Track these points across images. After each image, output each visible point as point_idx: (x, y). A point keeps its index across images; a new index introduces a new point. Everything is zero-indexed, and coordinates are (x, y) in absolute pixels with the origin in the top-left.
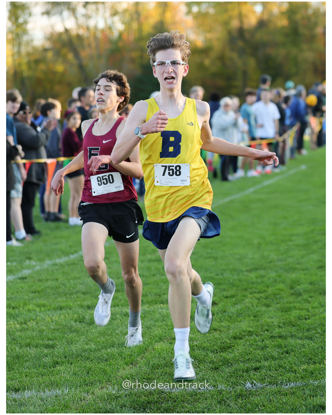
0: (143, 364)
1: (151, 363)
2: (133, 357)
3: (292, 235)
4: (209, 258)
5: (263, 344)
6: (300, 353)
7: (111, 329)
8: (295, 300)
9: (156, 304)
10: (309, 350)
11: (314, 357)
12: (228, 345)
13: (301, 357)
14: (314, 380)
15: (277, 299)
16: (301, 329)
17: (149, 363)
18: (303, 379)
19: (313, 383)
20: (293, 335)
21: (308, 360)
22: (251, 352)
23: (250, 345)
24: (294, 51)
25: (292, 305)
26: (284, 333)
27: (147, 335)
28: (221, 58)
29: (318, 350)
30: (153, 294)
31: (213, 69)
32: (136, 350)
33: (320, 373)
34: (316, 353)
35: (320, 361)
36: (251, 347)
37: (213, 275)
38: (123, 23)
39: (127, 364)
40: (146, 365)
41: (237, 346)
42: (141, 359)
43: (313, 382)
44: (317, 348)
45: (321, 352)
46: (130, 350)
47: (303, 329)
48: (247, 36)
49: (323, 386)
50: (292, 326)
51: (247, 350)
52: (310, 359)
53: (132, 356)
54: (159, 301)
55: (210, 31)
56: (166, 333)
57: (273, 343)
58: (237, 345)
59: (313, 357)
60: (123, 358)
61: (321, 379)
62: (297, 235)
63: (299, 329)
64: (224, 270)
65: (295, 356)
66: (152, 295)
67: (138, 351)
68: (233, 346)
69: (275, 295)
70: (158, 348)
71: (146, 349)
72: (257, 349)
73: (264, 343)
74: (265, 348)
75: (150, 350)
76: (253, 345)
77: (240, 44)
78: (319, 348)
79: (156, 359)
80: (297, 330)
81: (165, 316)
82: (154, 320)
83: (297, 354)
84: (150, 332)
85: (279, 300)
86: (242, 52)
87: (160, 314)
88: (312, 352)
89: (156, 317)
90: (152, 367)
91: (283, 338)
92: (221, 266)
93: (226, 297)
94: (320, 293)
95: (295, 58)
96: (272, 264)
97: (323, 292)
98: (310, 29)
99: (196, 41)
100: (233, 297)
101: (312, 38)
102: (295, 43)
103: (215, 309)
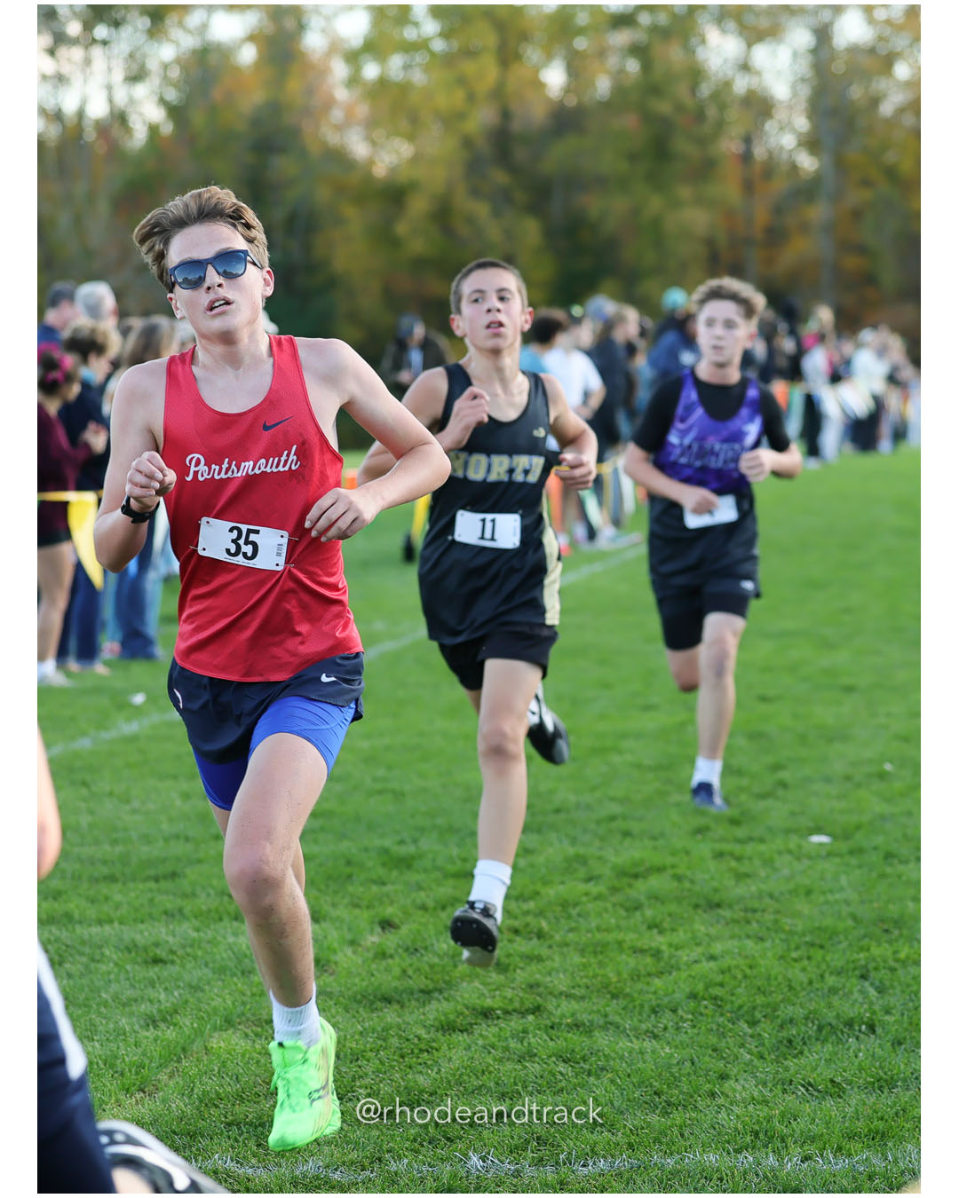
0: (173, 1092)
1: (196, 1091)
2: (145, 1072)
3: (623, 736)
4: (380, 792)
5: (524, 1047)
6: (629, 1076)
7: (86, 989)
8: (623, 923)
9: (221, 919)
10: (653, 1067)
11: (668, 1086)
12: (423, 1046)
13: (631, 1086)
14: (666, 1152)
15: (569, 917)
16: (635, 1007)
17: (192, 1090)
18: (633, 1150)
19: (660, 1163)
20: (611, 1024)
21: (650, 1095)
22: (487, 1067)
23: (484, 1048)
24: (655, 203)
25: (610, 937)
26: (584, 1016)
27: (188, 1009)
28: (443, 214)
30: (212, 892)
31: (418, 246)
32: (155, 1050)
33: (682, 1135)
34: (675, 1077)
35: (684, 1100)
36: (490, 1053)
37: (387, 843)
38: (162, 101)
39: (127, 1090)
40: (183, 1094)
41: (450, 1049)
42: (170, 1077)
43: (663, 1161)
44: (678, 1063)
45: (689, 1074)
46: (139, 1051)
47: (642, 1006)
48: (521, 154)
49: (689, 1173)
50: (608, 996)
51: (477, 1063)
52: (655, 1093)
53: (144, 1068)
54: (229, 914)
55: (411, 138)
56: (244, 1003)
57: (551, 1044)
58: (448, 1045)
59: (665, 1087)
60: (116, 1072)
61: (686, 1152)
62: (638, 736)
63: (631, 1006)
64: (422, 830)
65: (612, 1081)
66: (209, 895)
67: (163, 1053)
68: (437, 1050)
69: (565, 904)
70: (220, 1047)
71: (184, 1049)
72: (504, 1060)
73: (526, 1044)
74: (527, 1058)
75: (197, 1053)
76: (493, 1048)
77: (500, 177)
78: (683, 1063)
79: (211, 1078)
80: (624, 1009)
81: (246, 956)
82: (211, 965)
83: (620, 1078)
84: (199, 1000)
85: (577, 922)
86: (501, 200)
87: (231, 948)
88: (664, 1074)
89: (218, 957)
90: (201, 1101)
91: (581, 1029)
92: (412, 816)
93: (424, 908)
94: (696, 906)
95: (656, 223)
96: (562, 816)
97: (702, 902)
98: (703, 142)
99: (371, 162)
100: (444, 908)
101: (706, 169)
102: (656, 180)
103: (391, 941)
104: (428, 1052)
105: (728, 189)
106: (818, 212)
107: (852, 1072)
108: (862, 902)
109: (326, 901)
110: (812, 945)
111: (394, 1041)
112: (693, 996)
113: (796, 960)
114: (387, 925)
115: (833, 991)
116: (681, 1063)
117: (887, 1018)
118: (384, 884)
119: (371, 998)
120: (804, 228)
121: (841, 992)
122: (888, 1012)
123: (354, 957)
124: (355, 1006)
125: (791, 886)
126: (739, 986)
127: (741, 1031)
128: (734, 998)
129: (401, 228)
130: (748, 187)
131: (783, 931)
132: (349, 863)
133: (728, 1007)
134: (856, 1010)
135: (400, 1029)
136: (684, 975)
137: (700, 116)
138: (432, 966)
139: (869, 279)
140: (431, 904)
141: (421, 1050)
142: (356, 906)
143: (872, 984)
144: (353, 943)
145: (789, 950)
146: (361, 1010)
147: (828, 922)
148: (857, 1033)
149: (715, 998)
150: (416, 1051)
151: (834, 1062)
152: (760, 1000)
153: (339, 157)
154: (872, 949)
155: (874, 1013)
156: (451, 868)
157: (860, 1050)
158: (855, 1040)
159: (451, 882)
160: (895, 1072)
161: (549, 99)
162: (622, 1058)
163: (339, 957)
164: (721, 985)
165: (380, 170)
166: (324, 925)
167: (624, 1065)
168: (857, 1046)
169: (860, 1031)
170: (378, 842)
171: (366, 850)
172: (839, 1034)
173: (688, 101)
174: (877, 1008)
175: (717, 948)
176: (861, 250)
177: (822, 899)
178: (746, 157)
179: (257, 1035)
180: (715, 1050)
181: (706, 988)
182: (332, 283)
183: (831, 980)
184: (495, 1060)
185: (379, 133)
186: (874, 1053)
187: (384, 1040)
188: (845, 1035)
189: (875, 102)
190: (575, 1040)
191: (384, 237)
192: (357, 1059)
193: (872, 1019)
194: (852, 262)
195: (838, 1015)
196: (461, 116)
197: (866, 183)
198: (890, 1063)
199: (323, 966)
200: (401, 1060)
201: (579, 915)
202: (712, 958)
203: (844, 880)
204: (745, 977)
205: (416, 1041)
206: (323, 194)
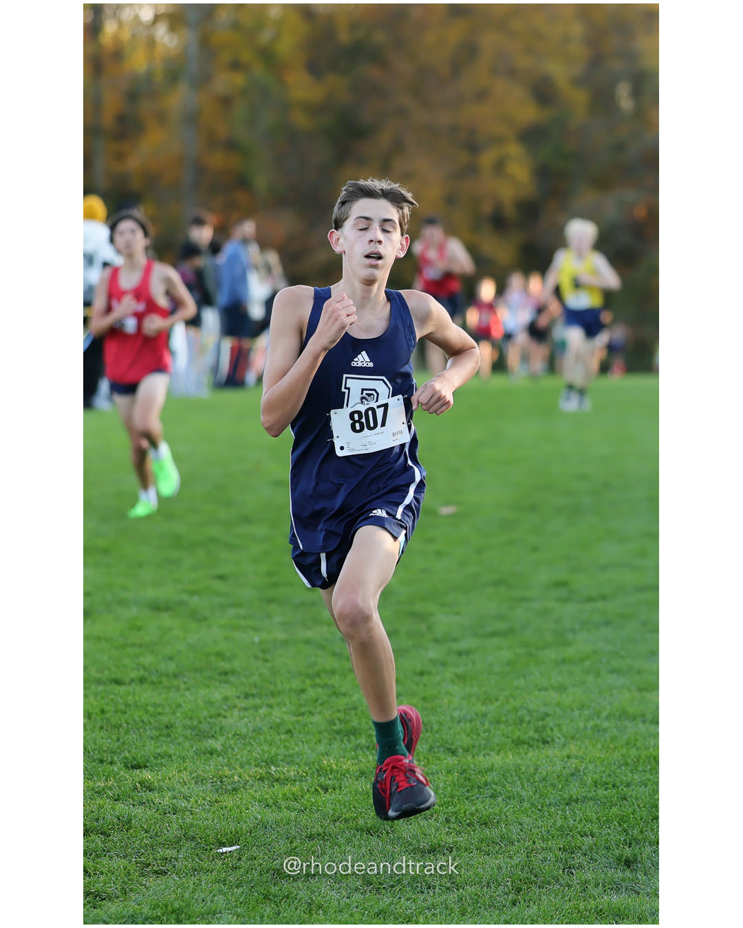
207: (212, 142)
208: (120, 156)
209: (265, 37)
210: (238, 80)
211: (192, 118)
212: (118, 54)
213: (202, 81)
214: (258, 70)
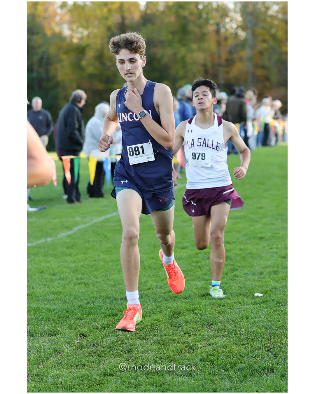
4: (79, 284)
5: (137, 382)
8: (175, 332)
10: (187, 388)
20: (171, 372)
23: (121, 382)
24: (183, 51)
28: (100, 57)
29: (198, 389)
31: (90, 70)
36: (124, 384)
37: (82, 303)
41: (108, 383)
44: (197, 386)
45: (201, 390)
50: (169, 361)
51: (119, 388)
55: (87, 28)
57: (148, 380)
58: (107, 382)
64: (96, 298)
68: (103, 384)
73: (137, 381)
74: (138, 386)
76: (125, 383)
78: (199, 386)
85: (157, 332)
91: (159, 374)
92: (92, 293)
93: (97, 328)
94: (203, 325)
95: (183, 58)
96: (151, 291)
97: (206, 323)
98: (200, 27)
99: (72, 37)
100: (105, 328)
101: (202, 37)
102: (183, 42)
103: (84, 342)
104: (100, 385)
105: (211, 45)
106: (246, 53)
107: (265, 388)
108: (268, 321)
109: (59, 327)
110: (249, 339)
111: (86, 381)
112: (202, 360)
113: (242, 345)
114: (83, 336)
115: (257, 356)
116: (198, 386)
117: (278, 366)
118: (81, 319)
119: (77, 364)
120: (241, 59)
121: (260, 357)
122: (278, 364)
123: (70, 349)
124: (70, 368)
125: (240, 315)
126: (221, 356)
127: (222, 373)
128: (218, 360)
129: (84, 63)
130: (219, 44)
131: (237, 334)
132: (67, 312)
133: (216, 364)
134: (266, 364)
135: (89, 376)
136: (199, 352)
137: (200, 16)
138: (100, 351)
139: (267, 79)
140: (100, 327)
141: (96, 384)
142: (71, 329)
143: (272, 353)
144: (69, 343)
145: (240, 341)
146: (73, 369)
147: (255, 329)
148: (267, 372)
149: (211, 361)
150: (95, 385)
151: (258, 384)
152: (229, 361)
153: (59, 36)
154: (272, 340)
155: (273, 364)
156: (108, 313)
157: (268, 379)
158: (266, 375)
159: (107, 318)
160: (282, 387)
161: (141, 11)
162: (175, 385)
163: (64, 349)
164: (214, 355)
165: (75, 41)
166: (58, 336)
167: (176, 388)
168: (267, 377)
169: (268, 372)
170: (79, 303)
171: (74, 306)
172: (260, 373)
173: (195, 11)
174: (274, 363)
175: (211, 341)
176: (263, 67)
177: (252, 320)
178: (218, 32)
179: (32, 380)
180: (211, 381)
181: (208, 357)
182: (58, 85)
183: (256, 352)
184: (126, 387)
185: (75, 27)
186: (273, 380)
187: (82, 381)
188: (262, 373)
189: (267, 9)
190: (157, 378)
191: (77, 66)
192: (72, 389)
193: (272, 367)
194: (259, 72)
195: (259, 365)
196: (107, 19)
197: (264, 41)
198: (279, 384)
199: (58, 352)
200: (89, 388)
201: (158, 329)
202: (210, 345)
203: (260, 313)
204: (223, 352)
205: (94, 380)
206: (52, 50)
207: (257, 66)
208: (227, 73)
209: (273, 31)
210: (265, 45)
211: (250, 59)
212: (226, 39)
213: (253, 47)
214: (271, 42)
